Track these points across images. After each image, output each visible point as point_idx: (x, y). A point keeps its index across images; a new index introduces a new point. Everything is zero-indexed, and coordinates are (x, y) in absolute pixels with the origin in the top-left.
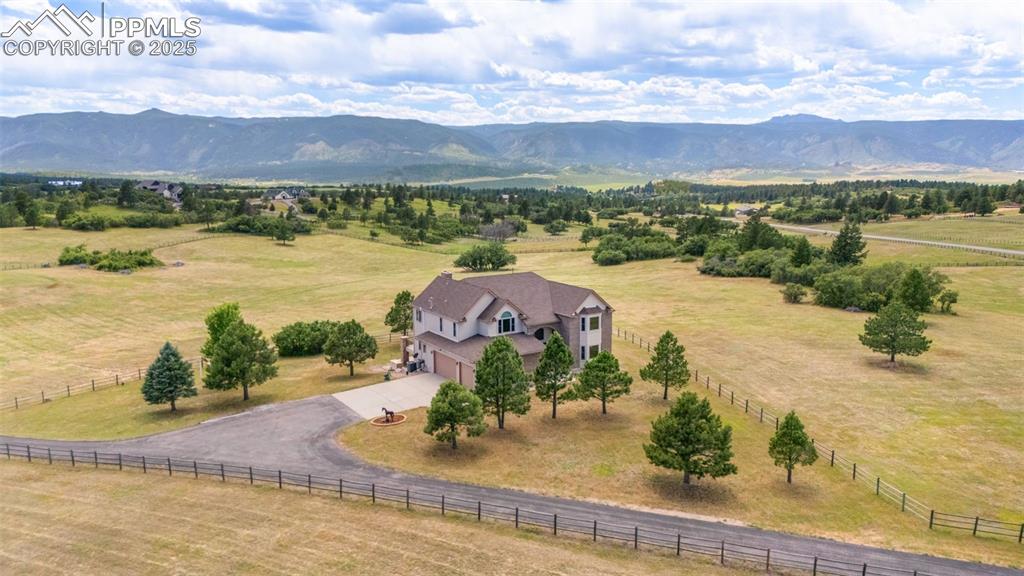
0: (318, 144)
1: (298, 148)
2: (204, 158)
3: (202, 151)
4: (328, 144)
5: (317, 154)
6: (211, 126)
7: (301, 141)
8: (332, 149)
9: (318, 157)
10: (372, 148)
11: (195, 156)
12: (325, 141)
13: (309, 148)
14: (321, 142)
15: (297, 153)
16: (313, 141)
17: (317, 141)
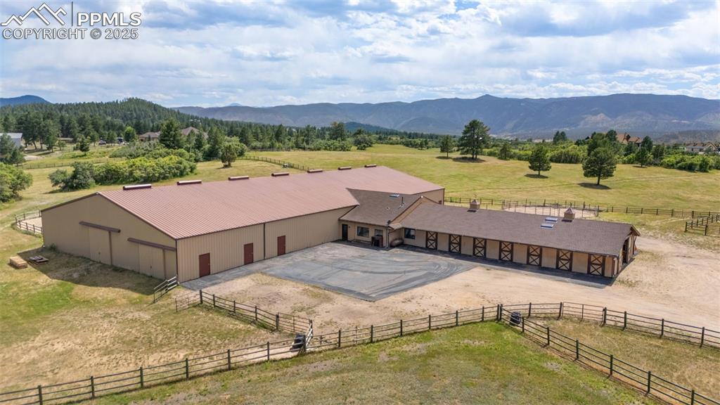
0: (599, 115)
1: (583, 119)
2: (516, 127)
3: (515, 121)
4: (607, 115)
5: (598, 123)
6: (522, 104)
7: (586, 114)
8: (609, 119)
9: (598, 126)
10: (644, 118)
11: (510, 125)
12: (605, 114)
13: (593, 118)
14: (602, 114)
15: (582, 122)
16: (596, 113)
17: (599, 113)
